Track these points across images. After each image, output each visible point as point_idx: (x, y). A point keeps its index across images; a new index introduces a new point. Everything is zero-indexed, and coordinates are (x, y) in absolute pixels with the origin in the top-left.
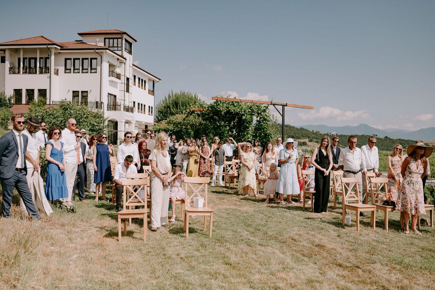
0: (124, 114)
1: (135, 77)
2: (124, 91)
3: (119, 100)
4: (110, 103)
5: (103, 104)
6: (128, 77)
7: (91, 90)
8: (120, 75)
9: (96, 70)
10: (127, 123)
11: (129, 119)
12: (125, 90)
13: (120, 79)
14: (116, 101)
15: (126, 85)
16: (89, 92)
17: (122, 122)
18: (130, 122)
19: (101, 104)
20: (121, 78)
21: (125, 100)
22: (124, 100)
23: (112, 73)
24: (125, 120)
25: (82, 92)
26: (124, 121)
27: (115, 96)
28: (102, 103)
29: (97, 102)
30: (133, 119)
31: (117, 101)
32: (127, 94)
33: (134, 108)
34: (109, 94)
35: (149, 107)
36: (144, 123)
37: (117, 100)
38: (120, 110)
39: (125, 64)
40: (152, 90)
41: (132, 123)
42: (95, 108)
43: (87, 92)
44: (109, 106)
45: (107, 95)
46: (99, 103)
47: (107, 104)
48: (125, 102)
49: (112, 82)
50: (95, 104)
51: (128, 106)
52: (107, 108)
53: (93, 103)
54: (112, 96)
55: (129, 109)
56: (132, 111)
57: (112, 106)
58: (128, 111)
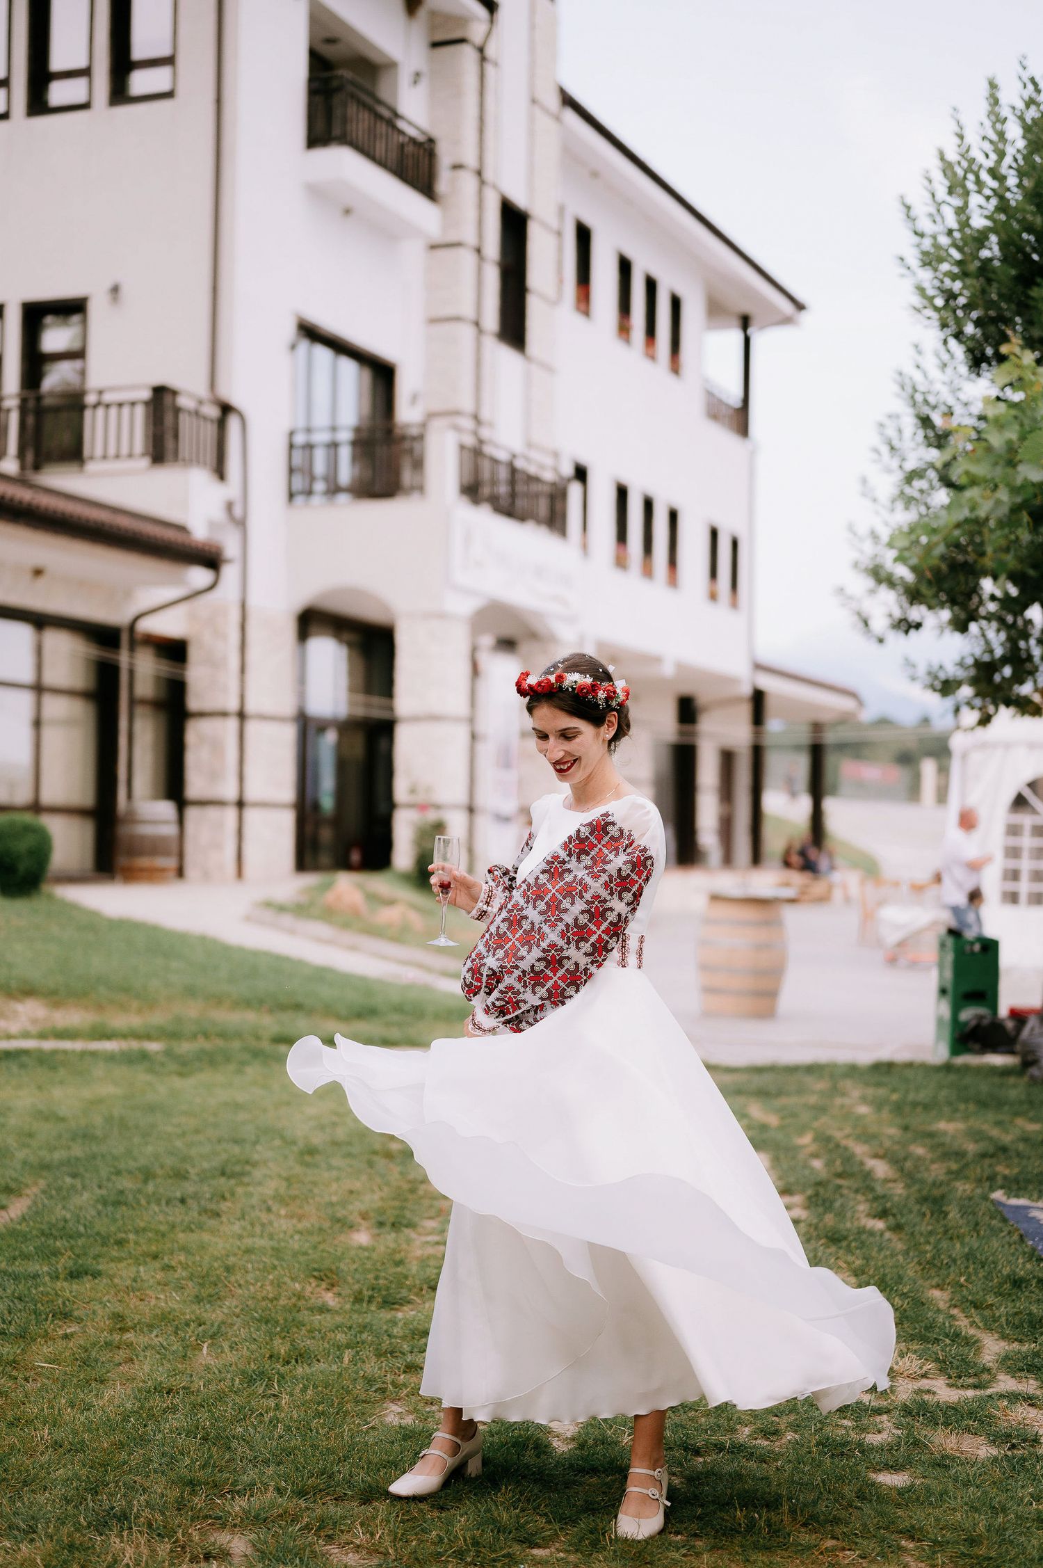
0: (469, 541)
1: (584, 235)
2: (477, 324)
3: (429, 414)
4: (321, 418)
5: (233, 424)
6: (521, 200)
7: (115, 290)
8: (430, 153)
9: (166, 74)
10: (507, 644)
11: (519, 597)
12: (491, 320)
13: (429, 191)
14: (390, 425)
15: (492, 272)
16: (96, 310)
17: (442, 616)
18: (536, 636)
19: (221, 424)
20: (442, 181)
21: (485, 414)
22: (476, 418)
23: (345, 105)
24: (477, 604)
25: (36, 315)
26: (465, 607)
27: (383, 370)
28: (226, 409)
29: (160, 392)
32: (504, 354)
33: (575, 490)
34: (310, 333)
36: (667, 670)
37: (407, 413)
38: (422, 491)
39: (481, 50)
41: (554, 639)
42: (145, 462)
43: (72, 308)
44: (307, 452)
45: (293, 347)
46: (183, 401)
47: (291, 434)
48: (485, 433)
49: (347, 212)
50: (140, 411)
51: (514, 456)
52: (291, 471)
53: (120, 405)
54: (348, 367)
55: (520, 488)
56: (555, 520)
57: (345, 453)
58: (510, 509)
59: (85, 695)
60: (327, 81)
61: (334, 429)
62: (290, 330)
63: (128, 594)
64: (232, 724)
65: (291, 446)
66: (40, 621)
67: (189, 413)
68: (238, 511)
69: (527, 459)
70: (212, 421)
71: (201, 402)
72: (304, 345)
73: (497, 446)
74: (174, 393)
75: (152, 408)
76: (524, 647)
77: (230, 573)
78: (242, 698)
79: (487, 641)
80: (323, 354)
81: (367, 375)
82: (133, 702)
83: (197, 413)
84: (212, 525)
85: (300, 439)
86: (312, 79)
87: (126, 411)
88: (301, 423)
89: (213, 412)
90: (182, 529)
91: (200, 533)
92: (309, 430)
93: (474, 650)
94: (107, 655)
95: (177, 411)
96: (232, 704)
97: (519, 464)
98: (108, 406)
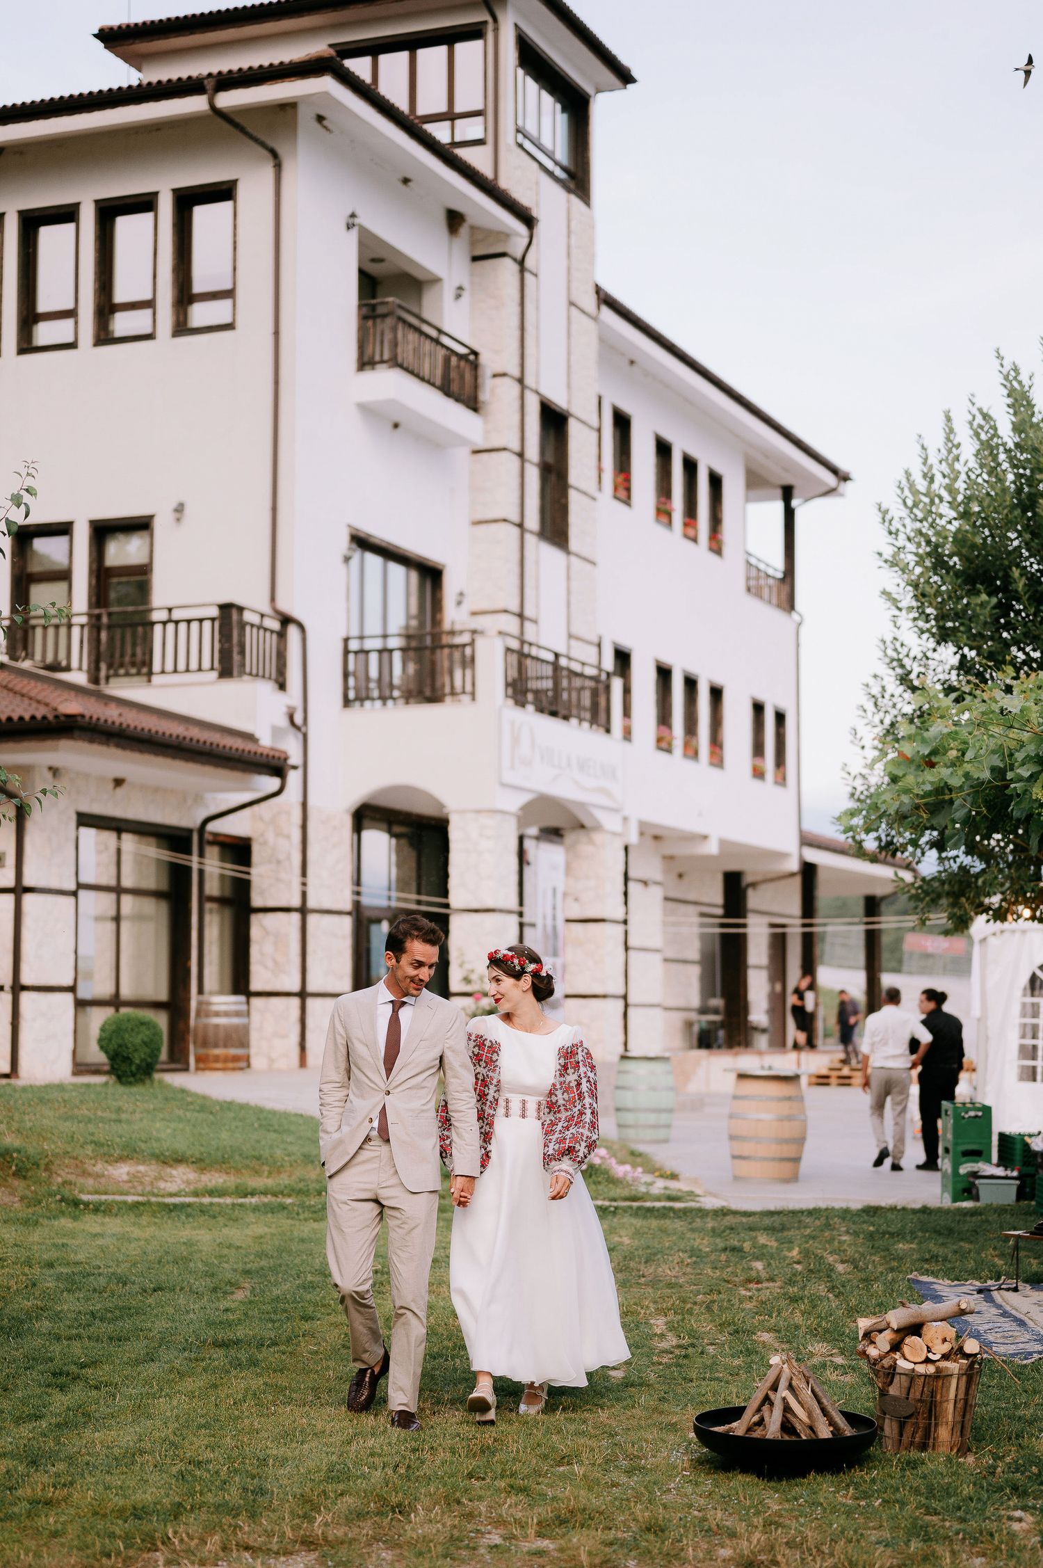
0: (516, 741)
2: (520, 524)
3: (474, 614)
4: (373, 626)
5: (293, 635)
6: (558, 401)
7: (180, 509)
8: (475, 366)
9: (226, 304)
10: (553, 834)
11: (565, 790)
12: (533, 523)
13: (473, 404)
14: (436, 622)
15: (533, 476)
16: (161, 526)
17: (492, 813)
18: (582, 826)
19: (282, 635)
20: (484, 396)
21: (528, 612)
22: (521, 616)
23: (394, 329)
24: (525, 798)
25: (103, 531)
26: (514, 803)
27: (430, 575)
28: (286, 620)
29: (226, 609)
30: (604, 791)
31: (447, 626)
32: (544, 555)
33: (617, 684)
34: (362, 542)
35: (758, 708)
36: (712, 848)
37: (453, 615)
38: (473, 695)
39: (521, 262)
40: (776, 563)
41: (598, 828)
42: (215, 674)
43: (141, 525)
44: (361, 656)
45: (347, 559)
46: (248, 617)
47: (346, 640)
48: (530, 636)
49: (396, 426)
50: (207, 625)
51: (557, 655)
52: (346, 675)
53: (189, 621)
54: (397, 571)
55: (565, 683)
56: (598, 716)
57: (397, 656)
58: (553, 707)
59: (157, 894)
60: (373, 307)
61: (385, 636)
62: (343, 542)
63: (198, 799)
64: (295, 917)
65: (346, 652)
66: (117, 826)
67: (252, 625)
68: (298, 719)
69: (570, 658)
70: (272, 632)
71: (262, 616)
72: (357, 555)
73: (539, 647)
74: (241, 609)
75: (217, 624)
76: (570, 838)
77: (294, 778)
78: (304, 895)
79: (533, 831)
80: (373, 561)
81: (414, 576)
82: (203, 898)
83: (259, 627)
84: (276, 731)
85: (354, 645)
86: (360, 306)
87: (195, 625)
88: (355, 632)
89: (275, 625)
90: (250, 737)
91: (266, 741)
92: (362, 638)
93: (521, 839)
94: (180, 859)
95: (242, 625)
96: (296, 902)
97: (563, 662)
98: (177, 622)
